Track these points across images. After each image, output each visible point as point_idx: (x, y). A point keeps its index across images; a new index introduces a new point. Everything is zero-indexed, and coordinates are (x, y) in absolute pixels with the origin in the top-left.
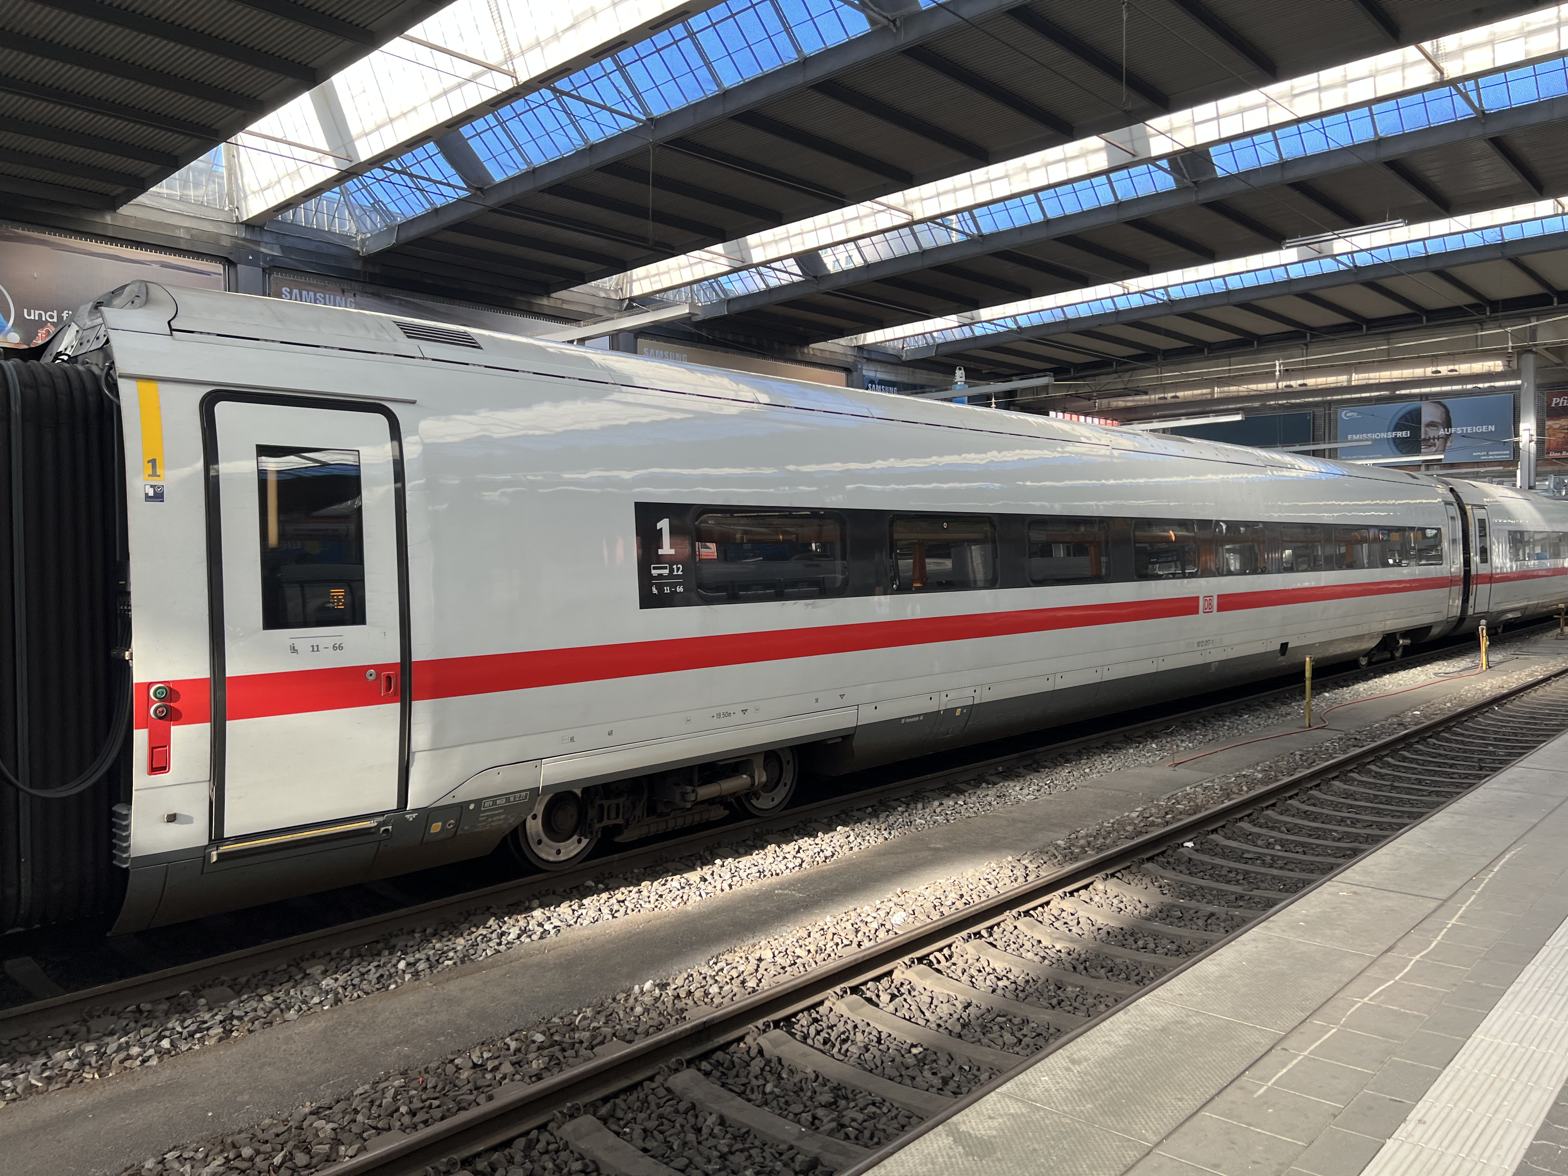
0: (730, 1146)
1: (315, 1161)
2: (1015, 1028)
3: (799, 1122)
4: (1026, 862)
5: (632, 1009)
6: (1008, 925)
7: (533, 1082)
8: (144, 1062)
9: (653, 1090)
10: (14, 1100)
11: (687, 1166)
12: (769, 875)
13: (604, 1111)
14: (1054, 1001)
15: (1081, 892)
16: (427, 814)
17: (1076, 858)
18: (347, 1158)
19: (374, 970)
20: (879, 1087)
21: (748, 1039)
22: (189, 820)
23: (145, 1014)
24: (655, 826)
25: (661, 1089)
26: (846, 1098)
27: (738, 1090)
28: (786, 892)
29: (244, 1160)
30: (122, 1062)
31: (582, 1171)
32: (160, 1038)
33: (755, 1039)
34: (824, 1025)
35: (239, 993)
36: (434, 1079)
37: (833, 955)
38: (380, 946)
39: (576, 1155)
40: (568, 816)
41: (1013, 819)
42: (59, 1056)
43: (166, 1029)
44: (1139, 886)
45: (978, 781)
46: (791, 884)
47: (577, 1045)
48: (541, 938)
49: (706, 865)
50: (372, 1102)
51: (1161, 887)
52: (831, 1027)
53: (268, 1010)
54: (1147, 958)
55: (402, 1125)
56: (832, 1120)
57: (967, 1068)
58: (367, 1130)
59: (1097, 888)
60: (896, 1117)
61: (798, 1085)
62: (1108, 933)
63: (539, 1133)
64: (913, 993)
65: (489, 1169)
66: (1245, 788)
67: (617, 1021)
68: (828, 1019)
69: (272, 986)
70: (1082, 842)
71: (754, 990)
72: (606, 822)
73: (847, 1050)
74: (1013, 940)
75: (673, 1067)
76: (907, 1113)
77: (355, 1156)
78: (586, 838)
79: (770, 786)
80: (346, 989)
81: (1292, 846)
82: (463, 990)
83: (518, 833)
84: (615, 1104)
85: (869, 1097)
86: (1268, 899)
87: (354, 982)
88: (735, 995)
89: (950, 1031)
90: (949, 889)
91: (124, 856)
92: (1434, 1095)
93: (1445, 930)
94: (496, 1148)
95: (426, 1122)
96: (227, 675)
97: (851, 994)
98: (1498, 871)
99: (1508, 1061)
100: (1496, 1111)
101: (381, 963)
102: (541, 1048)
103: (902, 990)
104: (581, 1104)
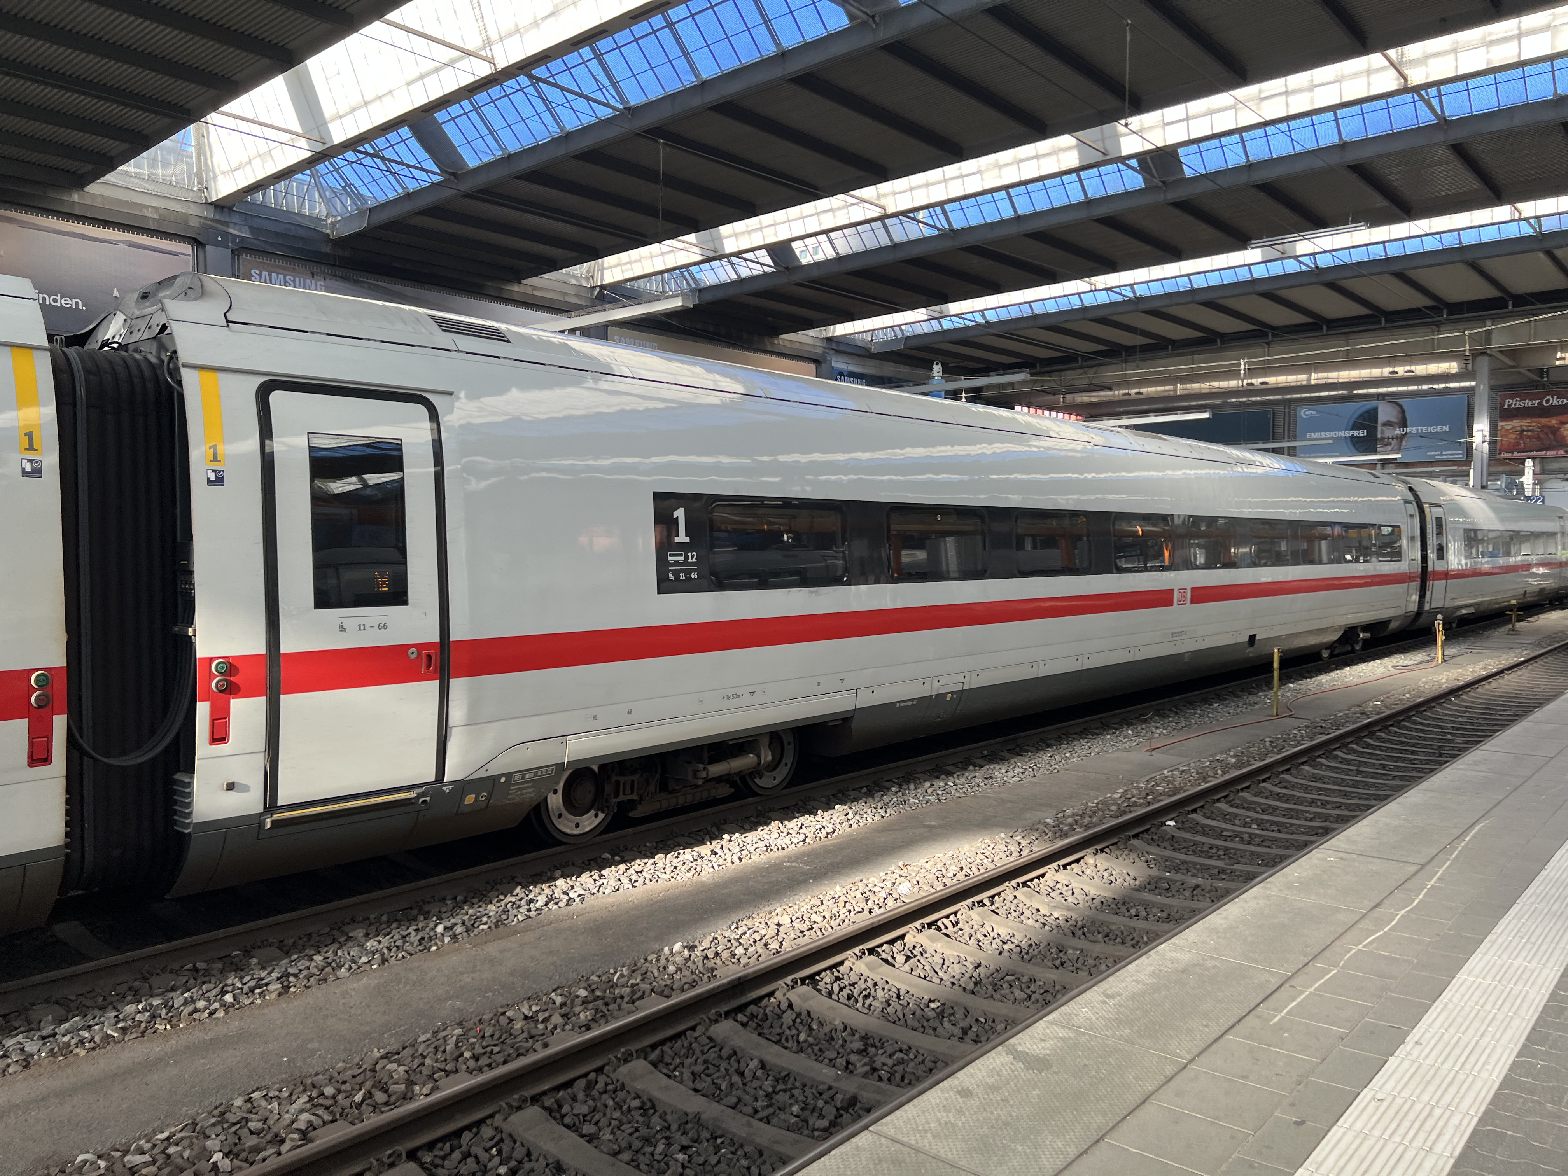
0: (774, 1087)
1: (393, 1098)
2: (1023, 986)
3: (834, 1066)
4: (1018, 838)
5: (665, 968)
6: (1008, 895)
7: (583, 1032)
8: (211, 1014)
9: (696, 1038)
10: (93, 1049)
11: (737, 1104)
12: (775, 849)
13: (654, 1056)
14: (1058, 963)
15: (1073, 866)
16: (463, 786)
17: (1066, 835)
18: (422, 1097)
19: (414, 933)
20: (905, 1036)
21: (778, 994)
22: (245, 788)
23: (202, 972)
24: (666, 802)
25: (703, 1037)
26: (875, 1046)
27: (774, 1039)
28: (794, 864)
29: (326, 1097)
30: (191, 1014)
31: (641, 1108)
32: (223, 993)
33: (784, 995)
34: (847, 983)
35: (288, 954)
36: (492, 1029)
37: (847, 920)
38: (415, 912)
39: (633, 1094)
40: (586, 792)
41: (1002, 799)
42: (130, 1009)
43: (226, 985)
44: (1127, 861)
45: (965, 764)
46: (799, 857)
47: (618, 1000)
48: (567, 905)
49: (715, 839)
50: (436, 1048)
53: (320, 967)
54: (1140, 924)
55: (468, 1068)
56: (865, 1064)
57: (983, 1020)
58: (437, 1072)
59: (1088, 862)
60: (923, 1062)
61: (829, 1035)
62: (1102, 902)
63: (597, 1075)
64: (925, 955)
65: (556, 1106)
66: (1219, 772)
67: (653, 979)
68: (849, 977)
69: (318, 947)
70: (1070, 820)
71: (778, 952)
72: (622, 798)
73: (870, 1005)
74: (1013, 908)
75: (713, 1018)
76: (933, 1059)
77: (430, 1094)
78: (603, 812)
79: (773, 766)
80: (390, 950)
81: (1268, 825)
82: (501, 952)
83: (542, 806)
84: (662, 1051)
85: (896, 1045)
86: (1248, 873)
87: (397, 944)
88: (760, 956)
89: (964, 989)
90: (949, 862)
91: (187, 821)
92: (1427, 1023)
93: (1426, 890)
94: (558, 1088)
95: (489, 1065)
96: (282, 652)
97: (869, 955)
98: (1469, 841)
99: (1490, 996)
100: (1482, 1035)
101: (420, 927)
102: (585, 1002)
103: (915, 952)
104: (633, 1050)
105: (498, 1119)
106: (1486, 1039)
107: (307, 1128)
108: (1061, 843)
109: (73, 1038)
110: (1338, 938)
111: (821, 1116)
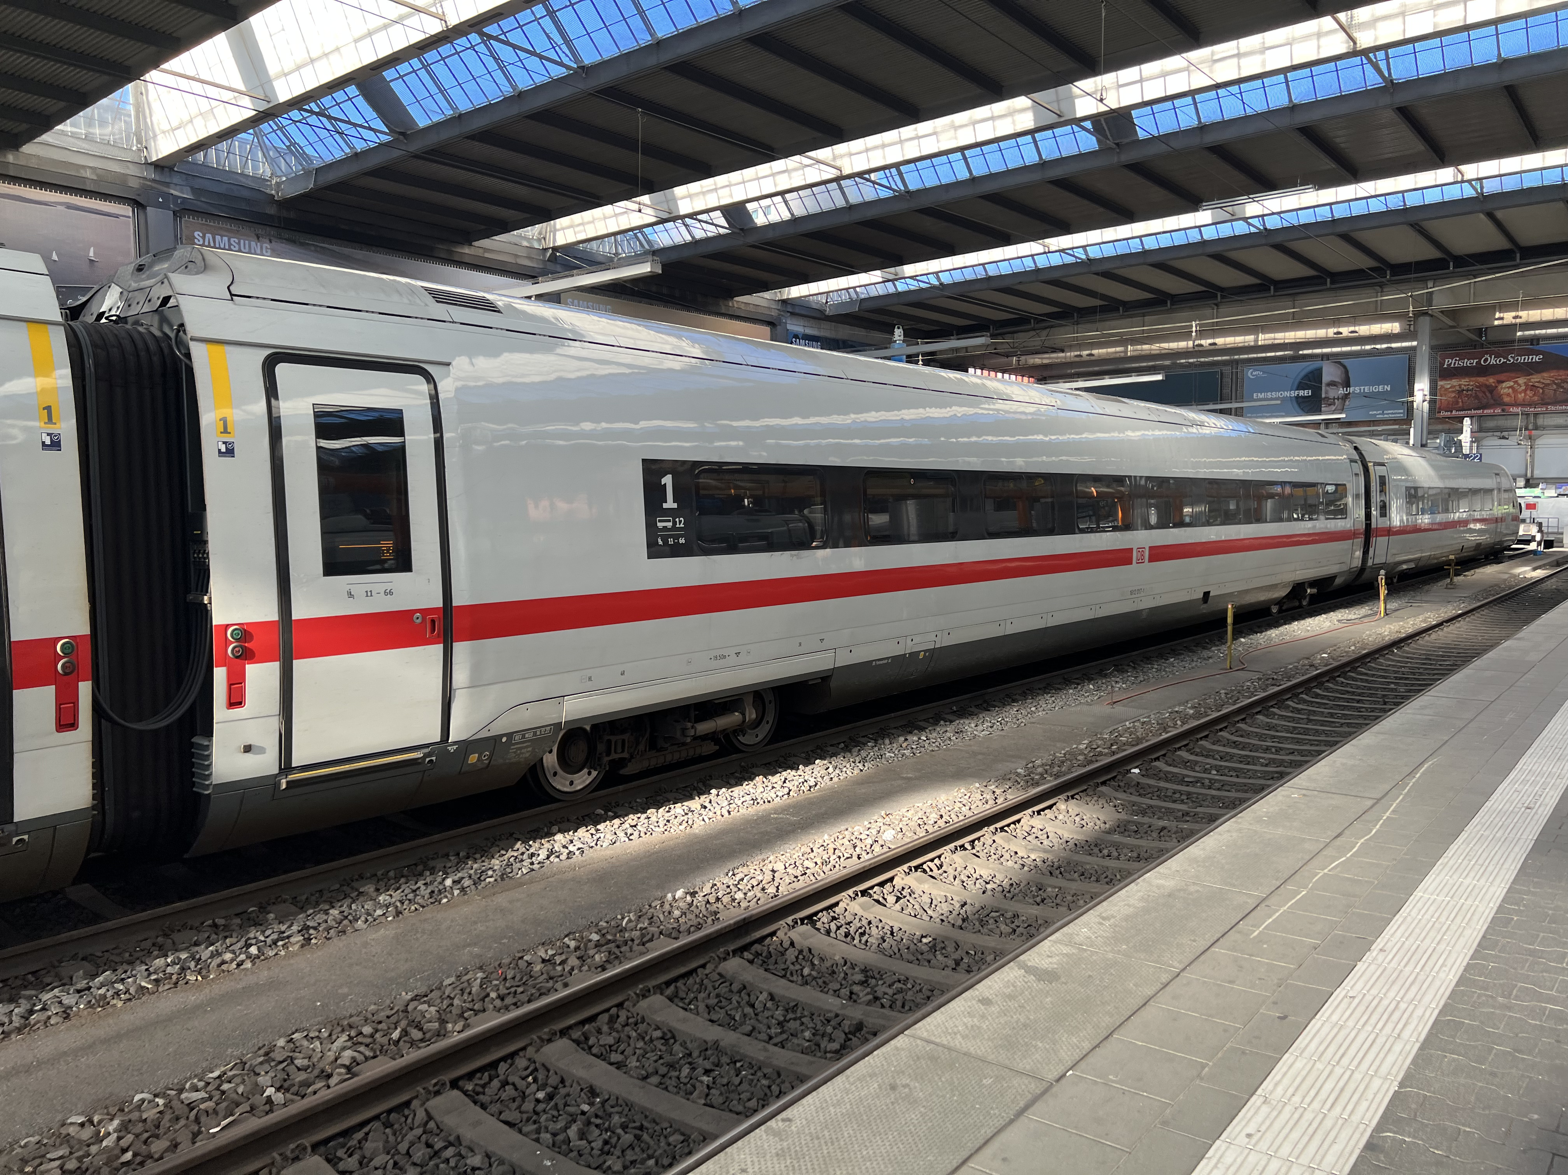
0: (785, 1016)
1: (428, 1036)
2: (1008, 921)
3: (839, 996)
4: (992, 787)
5: (669, 913)
6: (988, 839)
7: (600, 972)
8: (239, 965)
9: (707, 975)
10: (130, 1000)
11: (752, 1032)
12: (762, 802)
13: (670, 990)
14: (1038, 899)
15: (1046, 811)
16: (466, 746)
17: (1037, 783)
18: (455, 1033)
19: (423, 888)
20: (901, 968)
21: (779, 933)
22: (262, 750)
23: (222, 928)
24: (655, 760)
25: (714, 974)
26: (874, 978)
27: (779, 974)
28: (781, 816)
29: (365, 1036)
30: (219, 965)
31: (662, 1038)
32: (248, 946)
33: (786, 934)
34: (843, 922)
35: (302, 909)
36: (512, 972)
37: (837, 866)
38: (420, 868)
39: (654, 1026)
40: (579, 751)
41: (974, 752)
42: (159, 962)
43: (249, 939)
44: (1096, 806)
45: (936, 720)
46: (784, 809)
47: (629, 942)
48: (568, 858)
49: (703, 794)
50: (462, 990)
51: (1115, 806)
53: (338, 921)
54: (1112, 864)
55: (495, 1007)
56: (868, 994)
57: (973, 953)
58: (466, 1012)
59: (1060, 808)
60: (921, 990)
61: (831, 969)
62: (1076, 845)
63: (619, 1010)
64: (914, 896)
65: (583, 1038)
66: (1179, 722)
67: (660, 922)
68: (844, 917)
69: (333, 902)
70: (1040, 770)
71: (775, 896)
72: (614, 756)
73: (867, 941)
74: (993, 851)
75: (722, 956)
76: (930, 988)
77: (462, 1031)
78: (595, 770)
79: (757, 724)
80: (403, 903)
81: (1226, 771)
82: (511, 902)
83: (539, 765)
85: (894, 976)
86: (1211, 815)
87: (408, 897)
88: (759, 900)
89: (953, 925)
90: (929, 811)
91: (207, 783)
93: (1382, 821)
94: (583, 1023)
95: (515, 1004)
96: (293, 618)
97: (862, 896)
98: (1419, 777)
100: (1438, 943)
101: (428, 881)
102: (598, 945)
103: (904, 893)
104: (650, 986)
105: (530, 1050)
106: (1442, 946)
107: (351, 1064)
108: (1034, 791)
109: (108, 990)
110: (1305, 864)
111: (831, 1040)
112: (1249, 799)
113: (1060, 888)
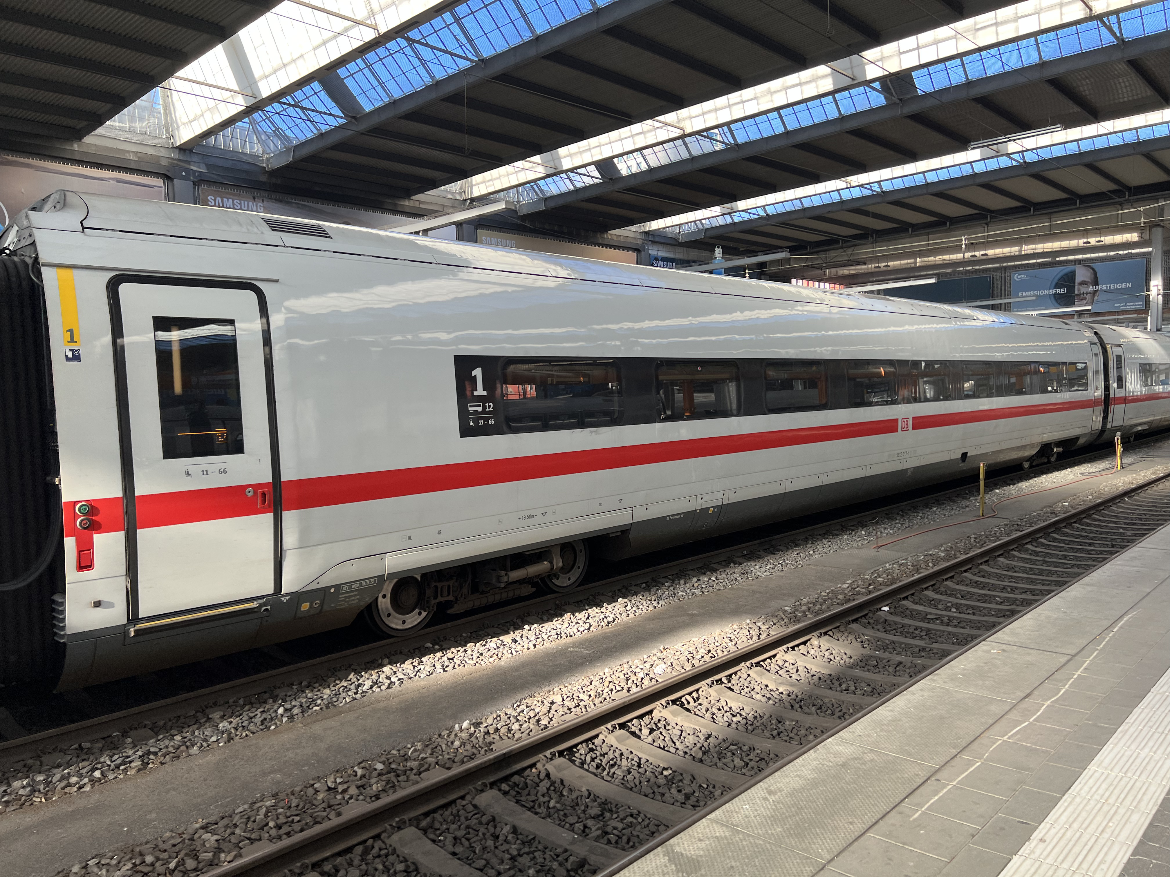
0: (519, 850)
1: (201, 865)
2: (744, 754)
3: (573, 831)
4: (760, 624)
5: (452, 743)
6: (743, 674)
7: (373, 801)
8: (80, 788)
9: (464, 806)
11: (485, 866)
12: (564, 637)
13: (424, 824)
14: (775, 733)
15: (800, 647)
16: (298, 597)
17: (798, 620)
18: (226, 863)
19: (259, 715)
20: (637, 802)
21: (539, 765)
22: (111, 605)
23: (85, 751)
24: (478, 601)
25: (470, 805)
26: (611, 811)
27: (528, 805)
28: (576, 649)
29: (147, 865)
30: (63, 789)
31: (405, 871)
32: (94, 770)
33: (544, 766)
34: (598, 753)
35: (157, 734)
36: (297, 800)
37: (608, 698)
38: (267, 695)
39: (401, 859)
40: (410, 595)
41: (753, 591)
42: (16, 784)
43: (99, 763)
44: (846, 642)
45: (728, 562)
46: (581, 644)
47: (408, 772)
48: (388, 688)
49: (517, 629)
50: (249, 819)
51: (862, 642)
52: (603, 755)
53: (176, 747)
54: (848, 698)
55: (270, 836)
56: (598, 829)
57: (705, 786)
58: (243, 841)
59: (813, 643)
60: (648, 825)
61: (575, 801)
62: (820, 678)
63: (374, 841)
64: (667, 728)
65: (333, 871)
66: (930, 565)
67: (440, 753)
68: (601, 748)
69: (183, 728)
70: (804, 608)
71: (546, 727)
72: (440, 599)
73: (614, 773)
74: (746, 685)
75: (479, 788)
76: (656, 822)
77: (232, 861)
78: (425, 611)
79: (566, 569)
80: (237, 730)
81: (965, 608)
82: (325, 730)
83: (372, 608)
84: (433, 818)
85: (628, 810)
87: (243, 724)
88: (531, 731)
89: (694, 757)
90: (700, 646)
91: (62, 633)
92: (1054, 818)
93: (1072, 680)
94: (339, 854)
95: (288, 834)
96: (136, 494)
97: (620, 729)
98: (1117, 631)
99: (1114, 789)
100: (1103, 831)
101: (266, 709)
102: (380, 774)
103: (659, 725)
104: (406, 819)
106: (1106, 835)
110: (987, 729)
112: (980, 636)
113: (797, 722)
